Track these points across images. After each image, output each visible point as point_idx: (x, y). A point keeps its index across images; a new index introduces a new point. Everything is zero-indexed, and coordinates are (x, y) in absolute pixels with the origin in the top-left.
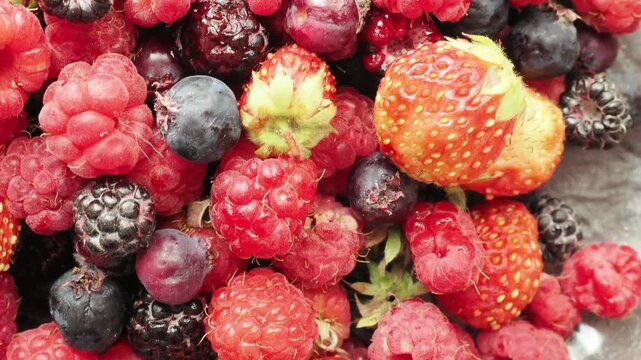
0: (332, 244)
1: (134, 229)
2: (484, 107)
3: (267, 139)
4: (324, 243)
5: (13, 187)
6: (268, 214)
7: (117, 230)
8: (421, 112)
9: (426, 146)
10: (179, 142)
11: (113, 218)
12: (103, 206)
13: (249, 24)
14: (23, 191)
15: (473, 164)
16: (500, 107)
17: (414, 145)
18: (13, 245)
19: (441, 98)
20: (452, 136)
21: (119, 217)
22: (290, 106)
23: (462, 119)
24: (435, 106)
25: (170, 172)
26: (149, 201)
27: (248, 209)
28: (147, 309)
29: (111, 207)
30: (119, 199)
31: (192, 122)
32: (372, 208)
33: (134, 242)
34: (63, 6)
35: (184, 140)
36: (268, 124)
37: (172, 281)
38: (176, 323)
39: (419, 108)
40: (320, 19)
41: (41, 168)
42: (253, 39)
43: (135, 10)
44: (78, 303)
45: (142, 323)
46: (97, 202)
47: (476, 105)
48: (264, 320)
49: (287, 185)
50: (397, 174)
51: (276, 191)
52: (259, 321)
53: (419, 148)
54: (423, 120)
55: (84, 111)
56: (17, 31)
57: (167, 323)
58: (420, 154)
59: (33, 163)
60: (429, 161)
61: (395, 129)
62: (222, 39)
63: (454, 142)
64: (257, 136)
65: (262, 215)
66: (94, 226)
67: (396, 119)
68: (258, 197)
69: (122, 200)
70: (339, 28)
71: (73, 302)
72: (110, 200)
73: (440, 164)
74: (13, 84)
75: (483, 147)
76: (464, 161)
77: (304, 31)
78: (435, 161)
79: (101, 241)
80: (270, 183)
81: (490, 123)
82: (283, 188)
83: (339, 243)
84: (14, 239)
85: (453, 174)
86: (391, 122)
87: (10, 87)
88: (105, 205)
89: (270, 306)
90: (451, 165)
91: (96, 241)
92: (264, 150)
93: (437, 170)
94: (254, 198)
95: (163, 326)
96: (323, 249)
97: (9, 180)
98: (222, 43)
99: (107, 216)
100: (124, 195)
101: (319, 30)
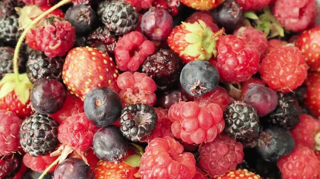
0: (251, 36)
1: (248, 107)
3: (211, 50)
4: (251, 40)
5: (224, 164)
6: (243, 52)
7: (248, 114)
10: (212, 83)
11: (243, 115)
12: (238, 119)
13: (159, 54)
14: (226, 160)
18: (248, 171)
21: (243, 112)
26: (235, 102)
27: (240, 60)
28: (277, 116)
29: (238, 115)
30: (235, 112)
31: (204, 75)
33: (253, 109)
34: (150, 124)
35: (211, 80)
37: (269, 98)
38: (284, 104)
40: (161, 21)
42: (166, 53)
44: (276, 142)
45: (283, 119)
46: (236, 121)
48: (286, 63)
49: (231, 43)
50: (225, 4)
51: (233, 48)
52: (286, 65)
57: (284, 107)
62: (165, 65)
65: (244, 54)
68: (236, 55)
70: (165, 15)
71: (275, 145)
72: (235, 116)
74: (181, 155)
77: (165, 30)
79: (253, 122)
80: (230, 50)
82: (232, 45)
84: (246, 170)
87: (181, 157)
88: (237, 118)
89: (279, 60)
91: (252, 125)
92: (215, 52)
94: (236, 57)
95: (286, 109)
98: (167, 65)
99: (242, 117)
100: (233, 110)
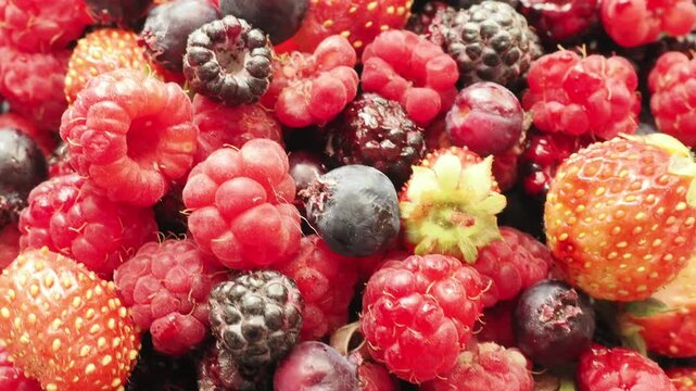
0: (499, 377)
1: (282, 317)
2: (672, 186)
3: (429, 233)
4: (489, 375)
5: (141, 285)
6: (433, 307)
7: (262, 313)
8: (603, 194)
9: (609, 230)
11: (258, 300)
12: (248, 288)
13: (408, 123)
14: (153, 289)
15: (664, 255)
16: (690, 189)
17: (596, 233)
18: (132, 361)
19: (624, 177)
20: (640, 216)
21: (265, 299)
22: (458, 188)
23: (650, 197)
24: (618, 185)
25: (319, 275)
26: (298, 291)
29: (257, 289)
30: (265, 282)
32: (546, 328)
33: (279, 333)
34: (218, 80)
36: (432, 213)
37: (319, 389)
39: (600, 190)
40: (486, 111)
41: (174, 264)
42: (413, 137)
43: (287, 105)
47: (665, 183)
49: (453, 280)
51: (441, 284)
53: (602, 235)
54: (606, 201)
55: (236, 176)
56: (169, 103)
58: (603, 244)
59: (166, 260)
60: (614, 254)
61: (573, 219)
62: (380, 132)
63: (642, 223)
64: (419, 227)
65: (426, 308)
66: (236, 310)
67: (573, 207)
68: (421, 290)
69: (269, 283)
70: (505, 120)
72: (255, 283)
73: (627, 256)
74: (156, 166)
75: (676, 236)
76: (654, 250)
78: (621, 251)
79: (243, 329)
80: (435, 275)
81: (681, 206)
82: (448, 282)
83: (507, 376)
84: (133, 354)
85: (642, 269)
86: (568, 213)
87: (152, 168)
88: (250, 286)
90: (640, 255)
91: (236, 329)
92: (426, 244)
93: (623, 266)
94: (417, 290)
96: (488, 383)
97: (137, 279)
98: (380, 136)
99: (251, 299)
100: (270, 279)
101: (484, 121)
